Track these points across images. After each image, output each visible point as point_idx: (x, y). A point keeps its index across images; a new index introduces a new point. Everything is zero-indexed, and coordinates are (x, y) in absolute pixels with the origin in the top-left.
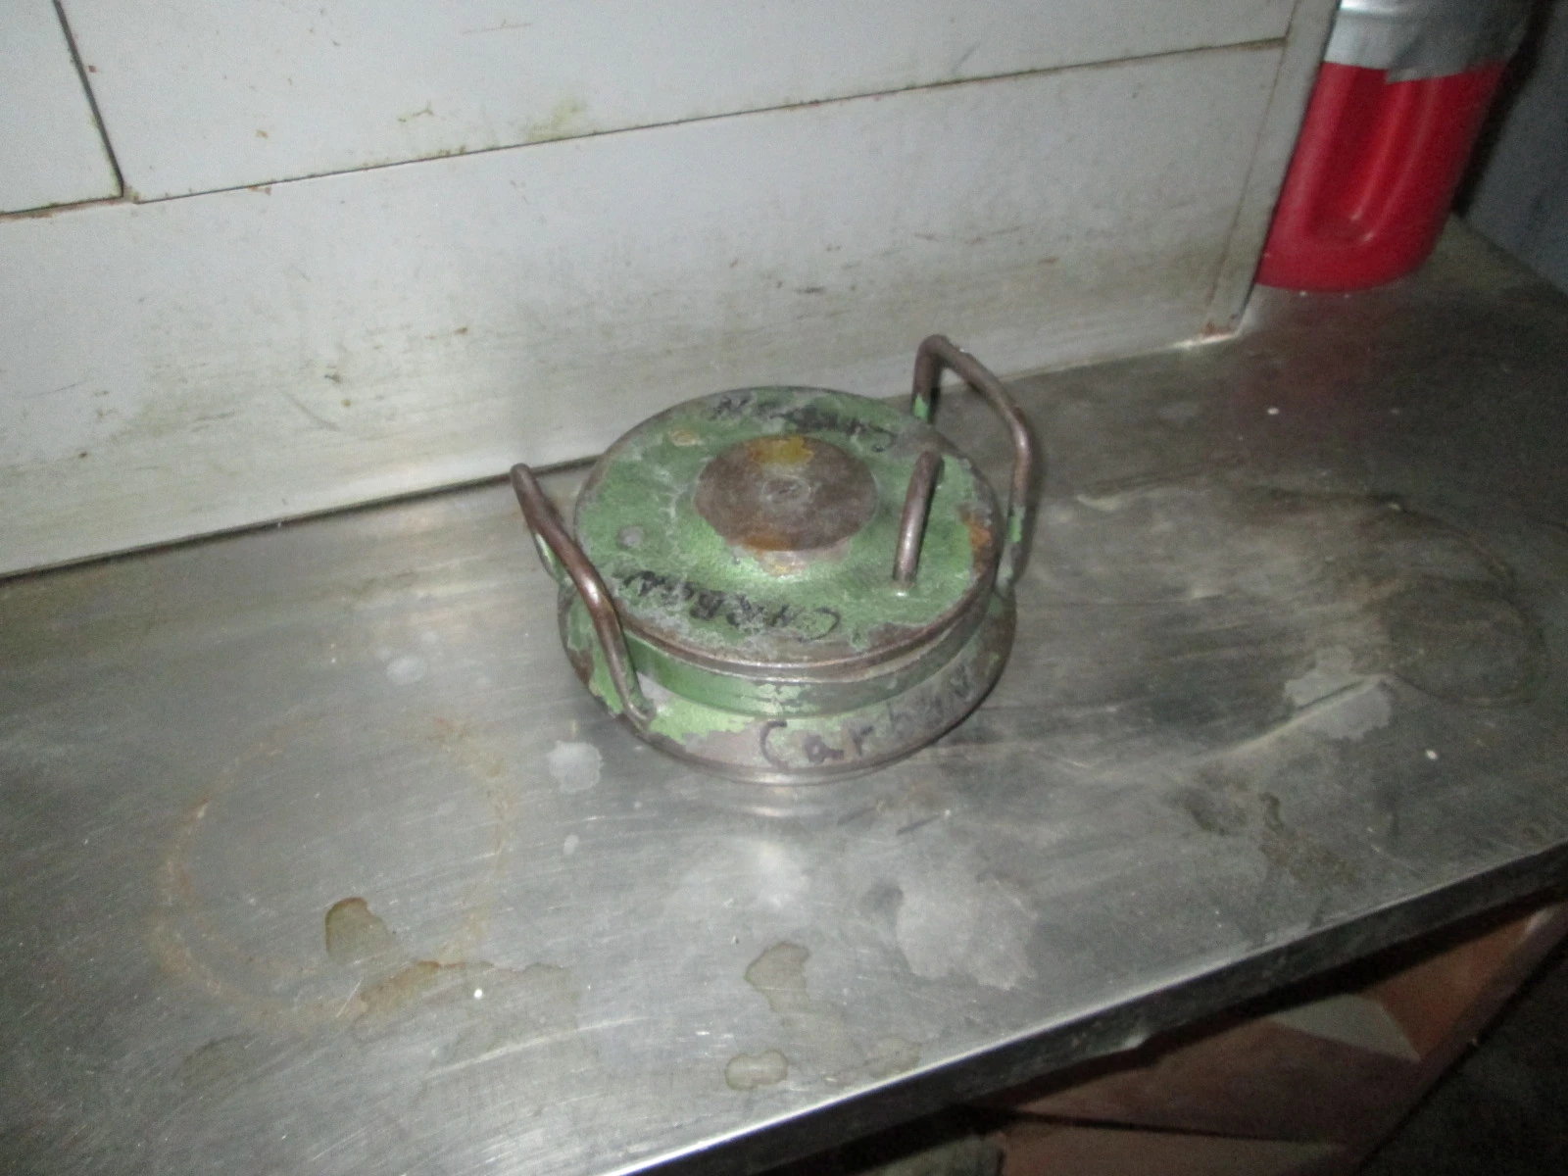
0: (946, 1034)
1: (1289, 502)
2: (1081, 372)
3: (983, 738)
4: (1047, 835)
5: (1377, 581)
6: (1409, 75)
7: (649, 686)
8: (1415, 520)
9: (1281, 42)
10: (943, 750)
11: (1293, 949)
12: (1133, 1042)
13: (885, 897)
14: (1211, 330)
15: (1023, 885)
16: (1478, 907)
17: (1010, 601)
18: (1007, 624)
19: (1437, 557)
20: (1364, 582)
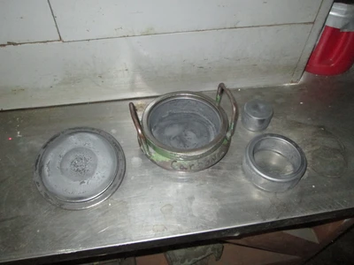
0: (197, 228)
1: (299, 125)
2: (261, 88)
3: (219, 168)
4: (227, 191)
5: (313, 146)
6: (346, 30)
7: (151, 149)
8: (327, 133)
9: (313, 23)
10: (210, 170)
11: (272, 223)
12: (236, 235)
13: (191, 199)
14: (292, 82)
15: (219, 200)
16: (317, 220)
17: (229, 141)
18: (228, 146)
19: (329, 142)
20: (310, 146)
